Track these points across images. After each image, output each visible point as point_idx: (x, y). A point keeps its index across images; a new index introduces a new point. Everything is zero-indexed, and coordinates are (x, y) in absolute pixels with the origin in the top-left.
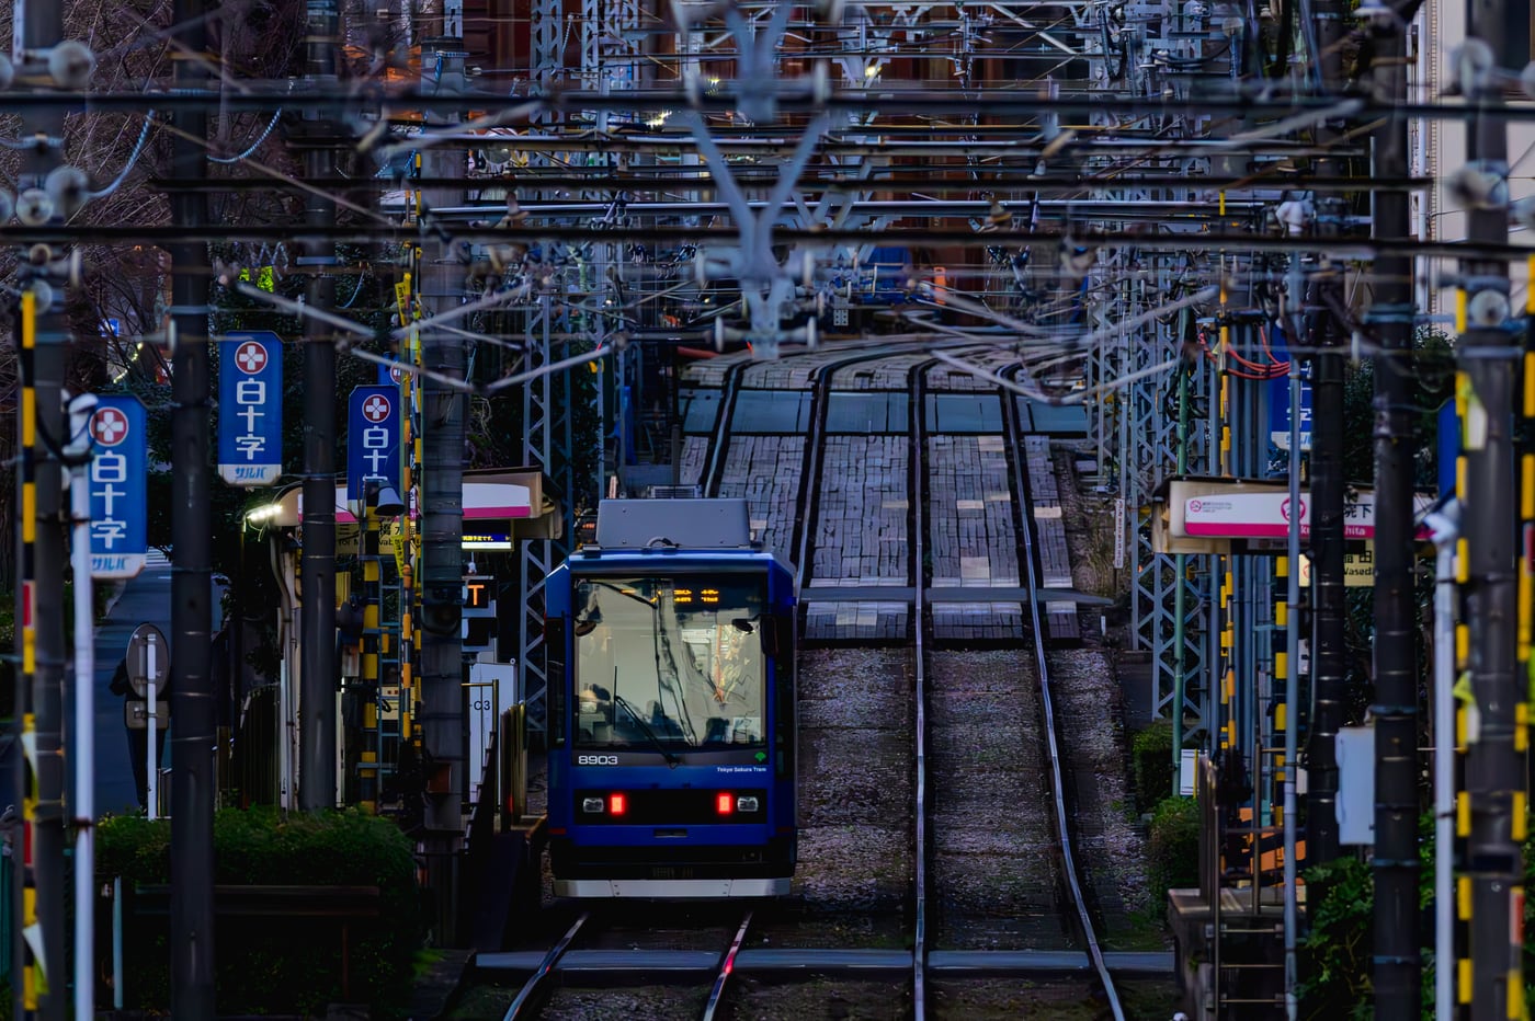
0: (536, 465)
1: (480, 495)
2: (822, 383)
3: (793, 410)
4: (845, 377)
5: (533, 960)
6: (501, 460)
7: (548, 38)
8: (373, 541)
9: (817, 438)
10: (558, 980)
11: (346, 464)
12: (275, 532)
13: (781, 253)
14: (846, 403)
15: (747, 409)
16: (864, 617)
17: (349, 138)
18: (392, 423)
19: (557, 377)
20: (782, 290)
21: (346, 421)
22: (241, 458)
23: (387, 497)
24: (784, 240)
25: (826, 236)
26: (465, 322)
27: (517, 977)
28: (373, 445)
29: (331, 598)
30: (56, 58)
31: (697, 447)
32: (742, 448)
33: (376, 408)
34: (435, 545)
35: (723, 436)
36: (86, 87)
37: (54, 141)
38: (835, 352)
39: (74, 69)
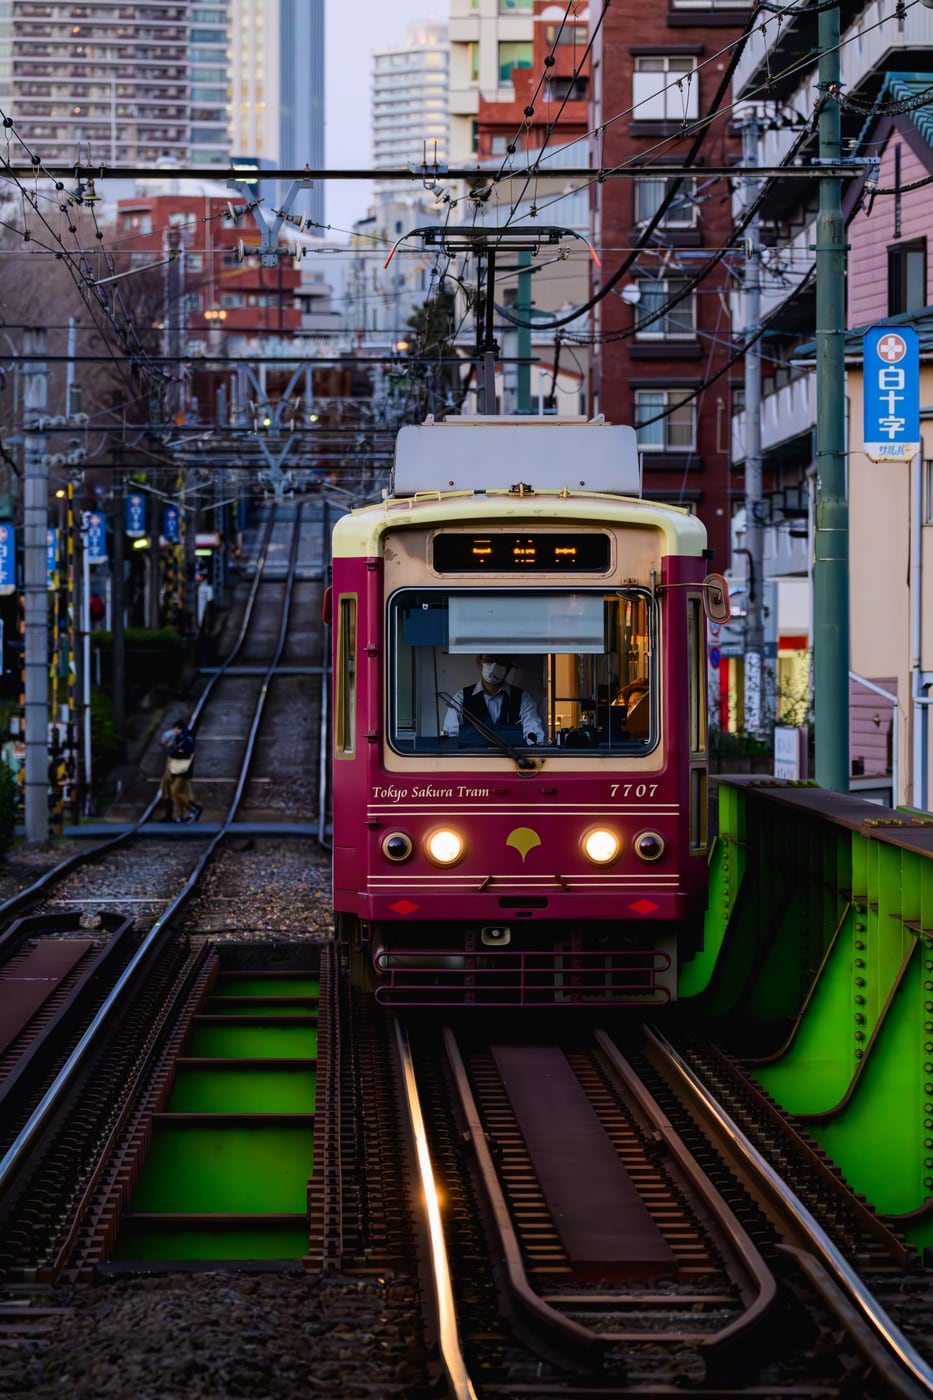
0: (218, 531)
1: (201, 539)
2: (299, 507)
3: (291, 514)
4: (306, 505)
5: (217, 670)
6: (208, 529)
7: (222, 410)
8: (171, 552)
9: (298, 521)
10: (223, 676)
11: (163, 530)
12: (143, 550)
13: (285, 472)
14: (306, 512)
15: (279, 513)
16: (310, 573)
17: (161, 439)
18: (176, 518)
19: (224, 506)
20: (284, 483)
21: (163, 519)
22: (133, 529)
23: (175, 540)
24: (284, 467)
25: (298, 467)
26: (198, 491)
27: (210, 675)
28: (171, 525)
29: (158, 568)
30: (77, 417)
31: (264, 525)
32: (277, 525)
33: (172, 514)
34: (189, 552)
35: (271, 522)
36: (86, 425)
37: (78, 440)
38: (301, 498)
39: (83, 421)
